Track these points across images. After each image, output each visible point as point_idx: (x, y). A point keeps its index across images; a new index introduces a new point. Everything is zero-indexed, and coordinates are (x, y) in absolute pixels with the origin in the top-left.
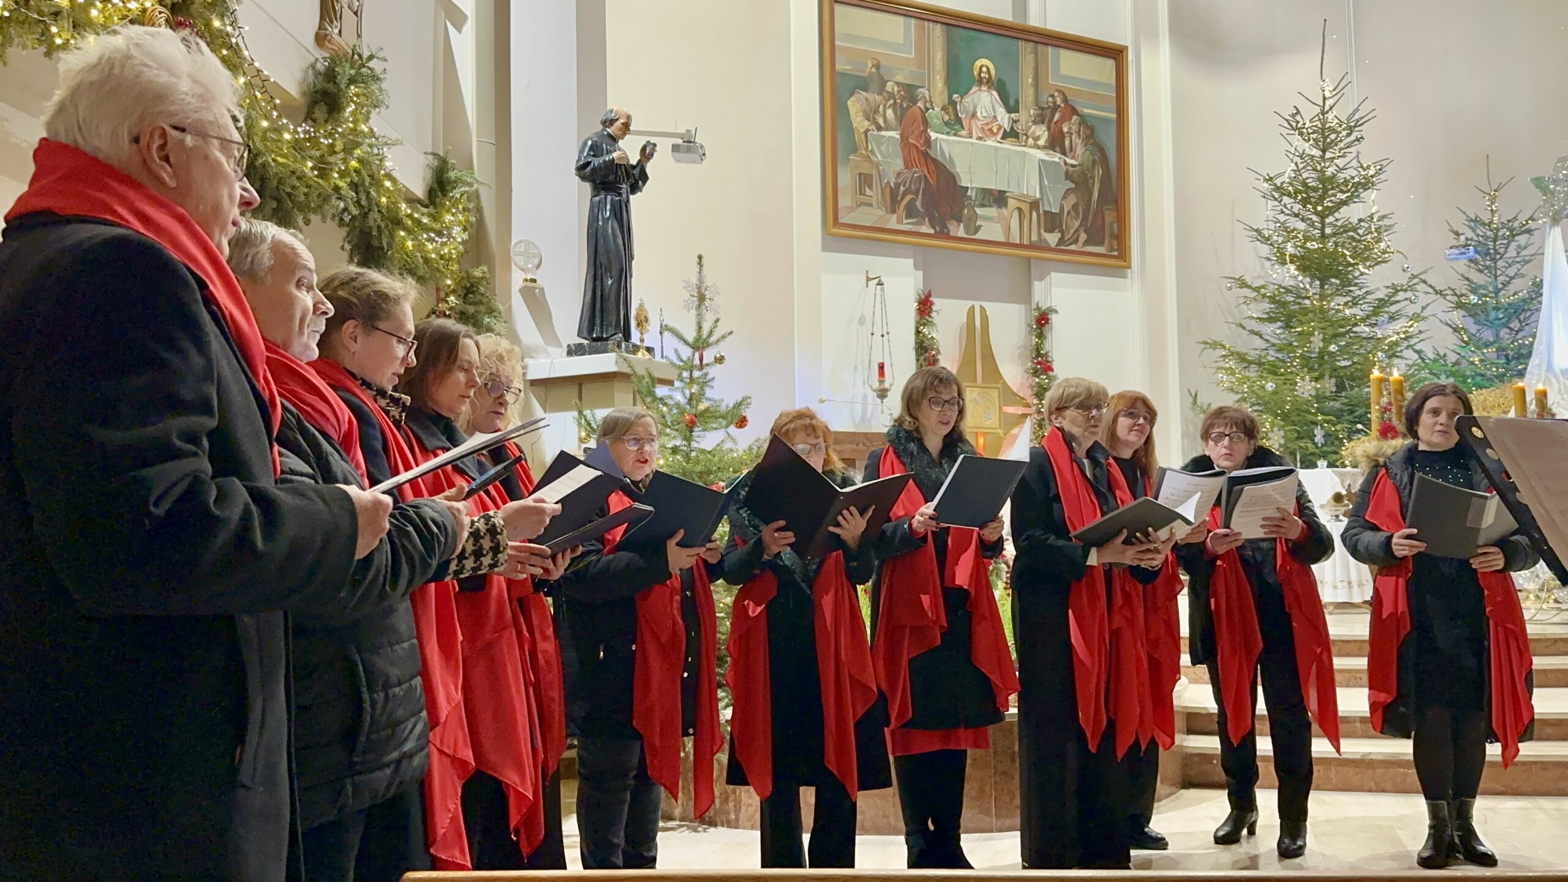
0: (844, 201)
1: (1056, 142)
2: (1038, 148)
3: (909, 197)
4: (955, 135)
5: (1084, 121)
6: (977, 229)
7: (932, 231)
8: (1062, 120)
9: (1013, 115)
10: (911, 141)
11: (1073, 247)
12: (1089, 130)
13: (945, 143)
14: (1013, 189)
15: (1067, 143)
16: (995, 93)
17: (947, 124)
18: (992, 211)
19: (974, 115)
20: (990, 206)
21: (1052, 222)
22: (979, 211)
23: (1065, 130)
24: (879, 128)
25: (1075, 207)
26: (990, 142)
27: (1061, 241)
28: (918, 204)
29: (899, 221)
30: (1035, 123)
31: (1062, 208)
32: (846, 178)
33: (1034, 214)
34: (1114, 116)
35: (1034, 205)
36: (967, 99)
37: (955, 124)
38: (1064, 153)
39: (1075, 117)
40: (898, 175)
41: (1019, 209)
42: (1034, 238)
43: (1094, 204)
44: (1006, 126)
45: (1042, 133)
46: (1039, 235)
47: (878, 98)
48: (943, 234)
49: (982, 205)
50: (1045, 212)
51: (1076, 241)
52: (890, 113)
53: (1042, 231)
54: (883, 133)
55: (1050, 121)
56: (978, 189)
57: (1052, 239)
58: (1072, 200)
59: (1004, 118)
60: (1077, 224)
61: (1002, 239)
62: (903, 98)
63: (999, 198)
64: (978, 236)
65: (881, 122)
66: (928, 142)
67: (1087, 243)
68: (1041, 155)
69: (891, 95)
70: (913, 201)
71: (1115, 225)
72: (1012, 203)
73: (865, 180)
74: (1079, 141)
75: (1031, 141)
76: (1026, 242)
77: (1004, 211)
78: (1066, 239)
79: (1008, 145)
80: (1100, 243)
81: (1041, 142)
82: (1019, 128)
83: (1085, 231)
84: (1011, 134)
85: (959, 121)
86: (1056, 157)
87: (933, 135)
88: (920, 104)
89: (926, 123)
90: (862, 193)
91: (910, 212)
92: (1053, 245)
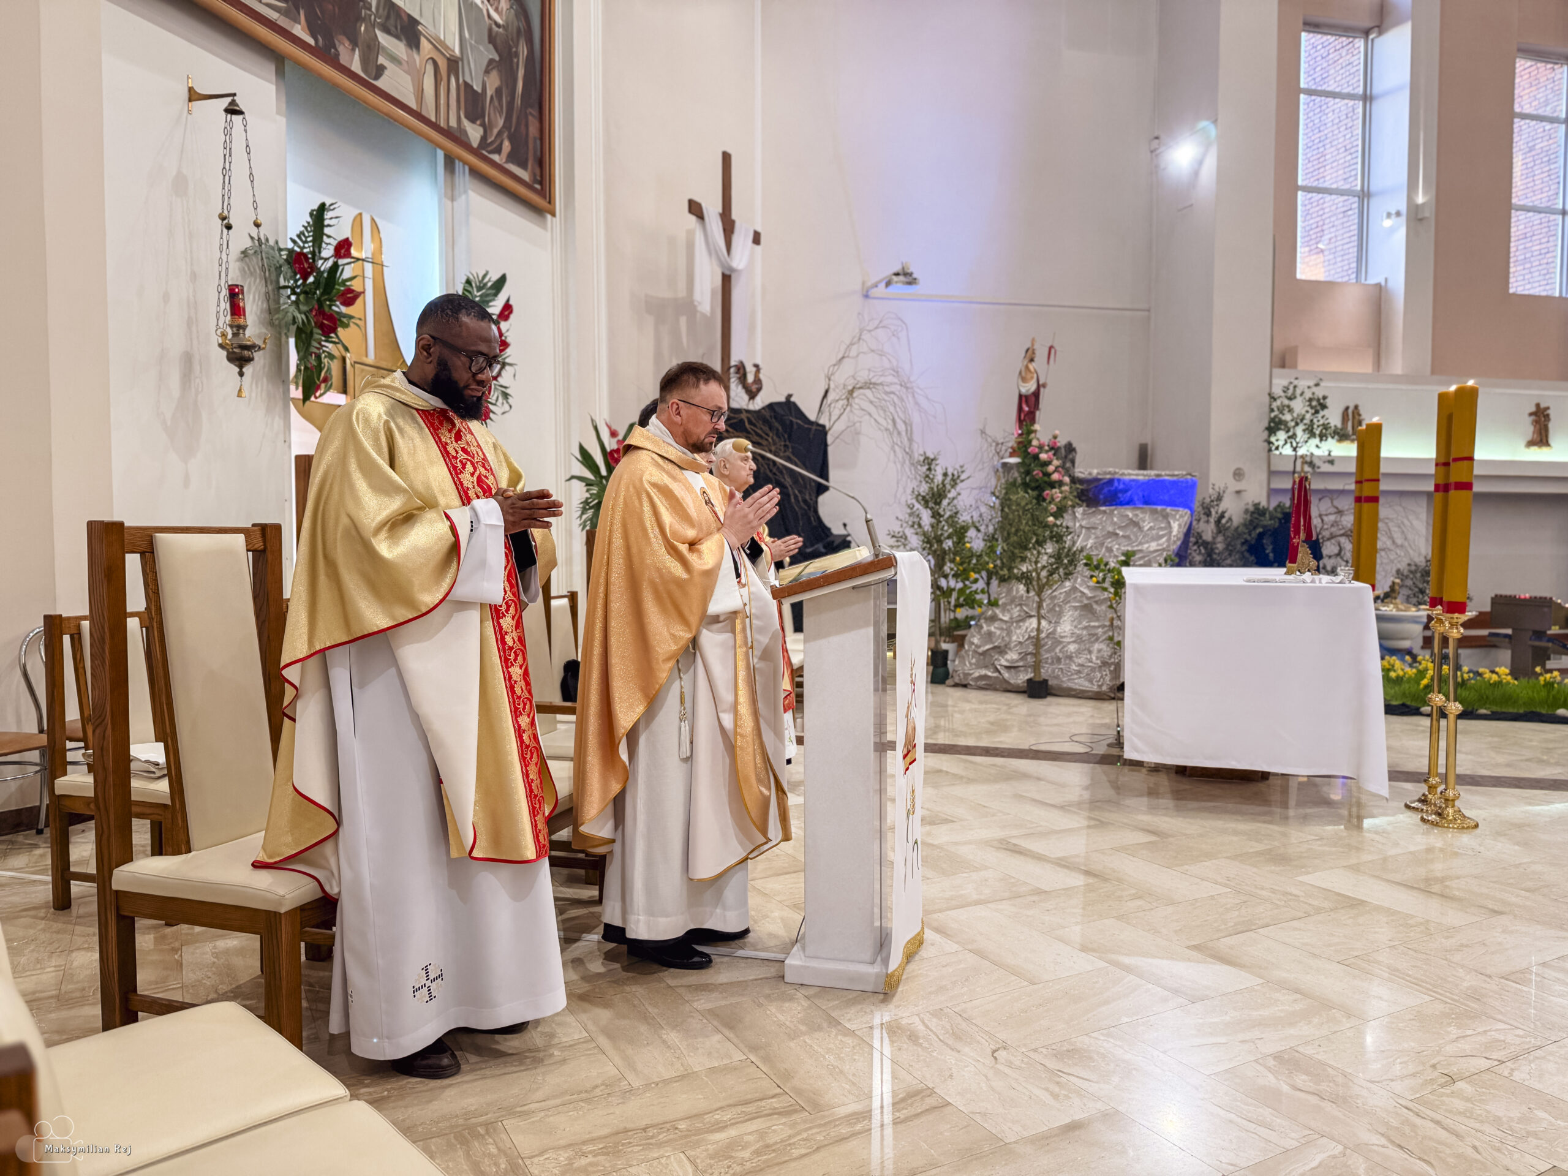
7: (310, 40)
14: (426, 22)
18: (399, 49)
20: (397, 37)
21: (473, 105)
22: (382, 38)
25: (498, 92)
27: (483, 142)
31: (484, 86)
33: (453, 81)
35: (453, 65)
41: (434, 63)
42: (453, 123)
43: (518, 101)
46: (458, 118)
48: (329, 54)
49: (386, 30)
50: (465, 83)
51: (498, 150)
53: (462, 116)
57: (474, 133)
58: (495, 79)
60: (500, 123)
61: (412, 104)
63: (409, 29)
64: (380, 84)
67: (510, 157)
71: (538, 142)
72: (425, 46)
76: (442, 124)
77: (415, 56)
78: (489, 141)
80: (523, 165)
83: (511, 139)
92: (475, 144)
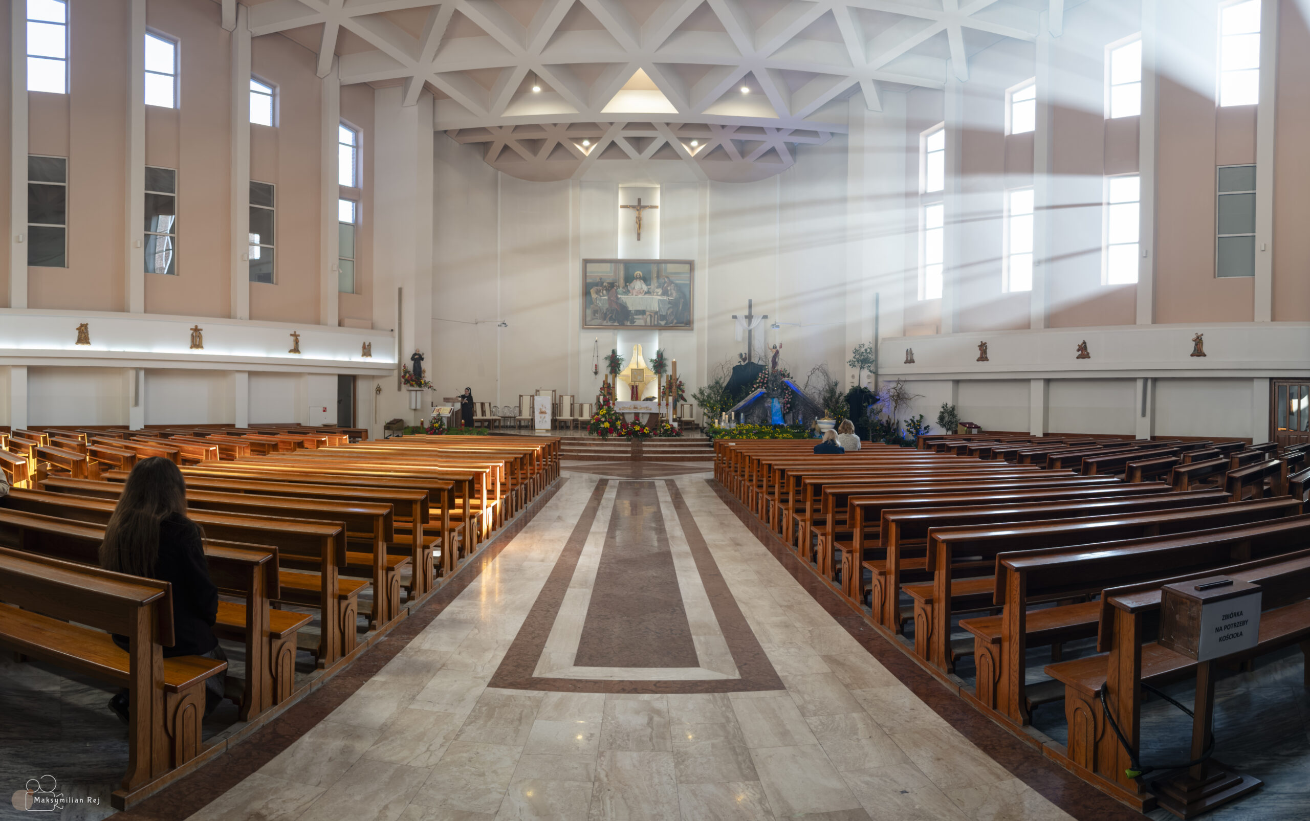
0: (588, 319)
1: (665, 293)
2: (658, 295)
3: (610, 315)
4: (627, 295)
5: (676, 285)
6: (634, 322)
7: (618, 324)
8: (667, 286)
9: (649, 287)
10: (612, 299)
11: (671, 325)
12: (679, 288)
13: (623, 298)
14: (648, 309)
15: (669, 293)
16: (642, 281)
17: (624, 292)
18: (640, 317)
19: (634, 288)
20: (639, 315)
21: (663, 317)
22: (635, 317)
23: (669, 288)
24: (601, 296)
25: (672, 312)
26: (640, 296)
27: (666, 324)
28: (614, 317)
29: (607, 322)
30: (657, 288)
31: (667, 313)
32: (589, 312)
33: (656, 316)
34: (688, 282)
35: (656, 313)
36: (632, 285)
37: (627, 292)
38: (668, 295)
39: (673, 285)
40: (607, 309)
41: (651, 315)
43: (679, 311)
44: (646, 290)
45: (660, 291)
46: (658, 322)
47: (601, 288)
48: (623, 325)
49: (636, 315)
50: (660, 315)
51: (672, 323)
52: (605, 292)
54: (602, 298)
55: (663, 287)
56: (635, 310)
58: (671, 310)
59: (645, 288)
60: (673, 317)
61: (644, 324)
62: (609, 287)
63: (643, 312)
64: (635, 324)
65: (601, 294)
66: (617, 298)
67: (676, 323)
68: (659, 298)
69: (605, 287)
70: (611, 316)
72: (647, 313)
73: (595, 312)
74: (674, 292)
75: (655, 294)
77: (645, 316)
78: (668, 322)
79: (646, 296)
80: (682, 323)
81: (659, 294)
82: (651, 290)
83: (676, 319)
84: (648, 293)
85: (629, 291)
86: (665, 298)
87: (619, 296)
88: (615, 288)
89: (617, 293)
90: (594, 315)
91: (611, 319)
